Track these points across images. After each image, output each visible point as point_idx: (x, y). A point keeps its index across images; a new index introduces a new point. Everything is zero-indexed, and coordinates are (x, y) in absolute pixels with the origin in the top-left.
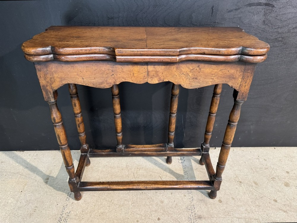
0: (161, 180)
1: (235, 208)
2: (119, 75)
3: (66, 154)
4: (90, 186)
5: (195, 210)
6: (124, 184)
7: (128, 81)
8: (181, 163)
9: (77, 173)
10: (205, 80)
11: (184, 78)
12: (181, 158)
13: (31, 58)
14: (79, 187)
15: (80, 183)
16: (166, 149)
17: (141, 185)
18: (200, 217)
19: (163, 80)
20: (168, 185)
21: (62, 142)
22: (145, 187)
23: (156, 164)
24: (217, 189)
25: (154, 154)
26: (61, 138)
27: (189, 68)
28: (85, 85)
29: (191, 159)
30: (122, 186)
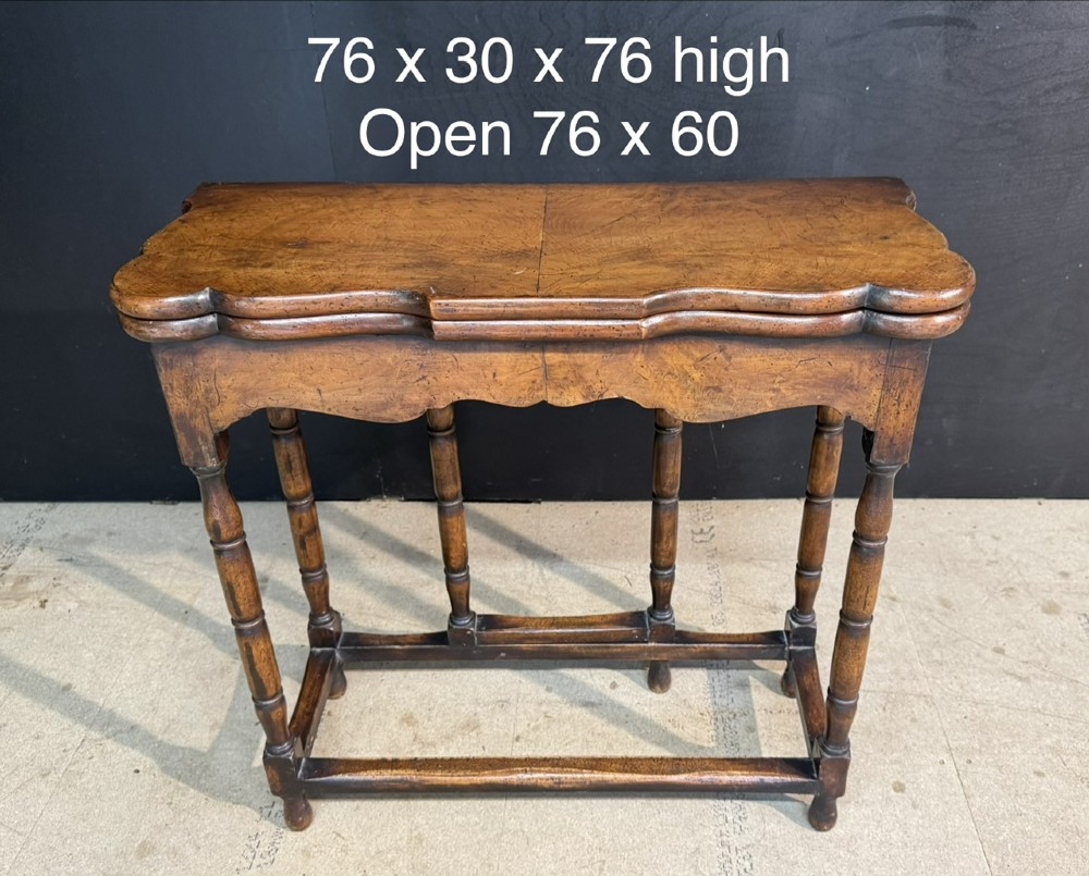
2: (444, 380)
3: (254, 651)
4: (344, 772)
6: (474, 769)
7: (477, 398)
9: (294, 726)
10: (751, 393)
11: (673, 386)
13: (142, 328)
14: (304, 775)
15: (306, 763)
16: (643, 633)
17: (539, 771)
19: (601, 395)
20: (644, 773)
21: (242, 607)
22: (552, 779)
24: (834, 791)
26: (240, 595)
27: (689, 355)
28: (326, 412)
30: (466, 775)
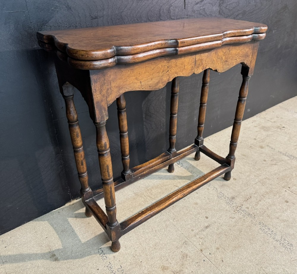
0: (178, 188)
1: (248, 179)
2: (173, 71)
3: (113, 189)
4: (132, 222)
5: (225, 195)
8: (181, 166)
10: (232, 61)
11: (219, 62)
12: (177, 163)
14: (122, 230)
15: (120, 225)
16: (170, 157)
17: (179, 194)
18: (233, 198)
19: (206, 68)
22: (182, 194)
23: (160, 178)
25: (161, 166)
26: (110, 169)
27: (223, 52)
28: (142, 90)
29: (187, 160)
